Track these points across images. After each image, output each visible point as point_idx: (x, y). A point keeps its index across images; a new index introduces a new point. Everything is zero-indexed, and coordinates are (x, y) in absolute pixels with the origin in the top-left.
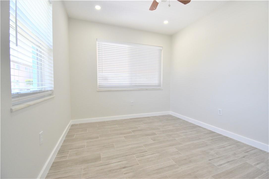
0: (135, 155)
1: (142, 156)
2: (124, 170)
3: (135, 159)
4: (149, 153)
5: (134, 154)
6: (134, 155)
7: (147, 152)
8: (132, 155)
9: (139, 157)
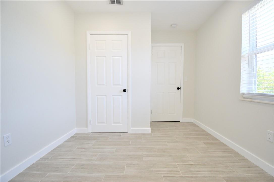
0: (180, 175)
1: (172, 172)
2: (192, 163)
3: (180, 170)
4: (162, 174)
5: (182, 177)
6: (182, 175)
7: (163, 176)
8: (185, 177)
9: (177, 171)
